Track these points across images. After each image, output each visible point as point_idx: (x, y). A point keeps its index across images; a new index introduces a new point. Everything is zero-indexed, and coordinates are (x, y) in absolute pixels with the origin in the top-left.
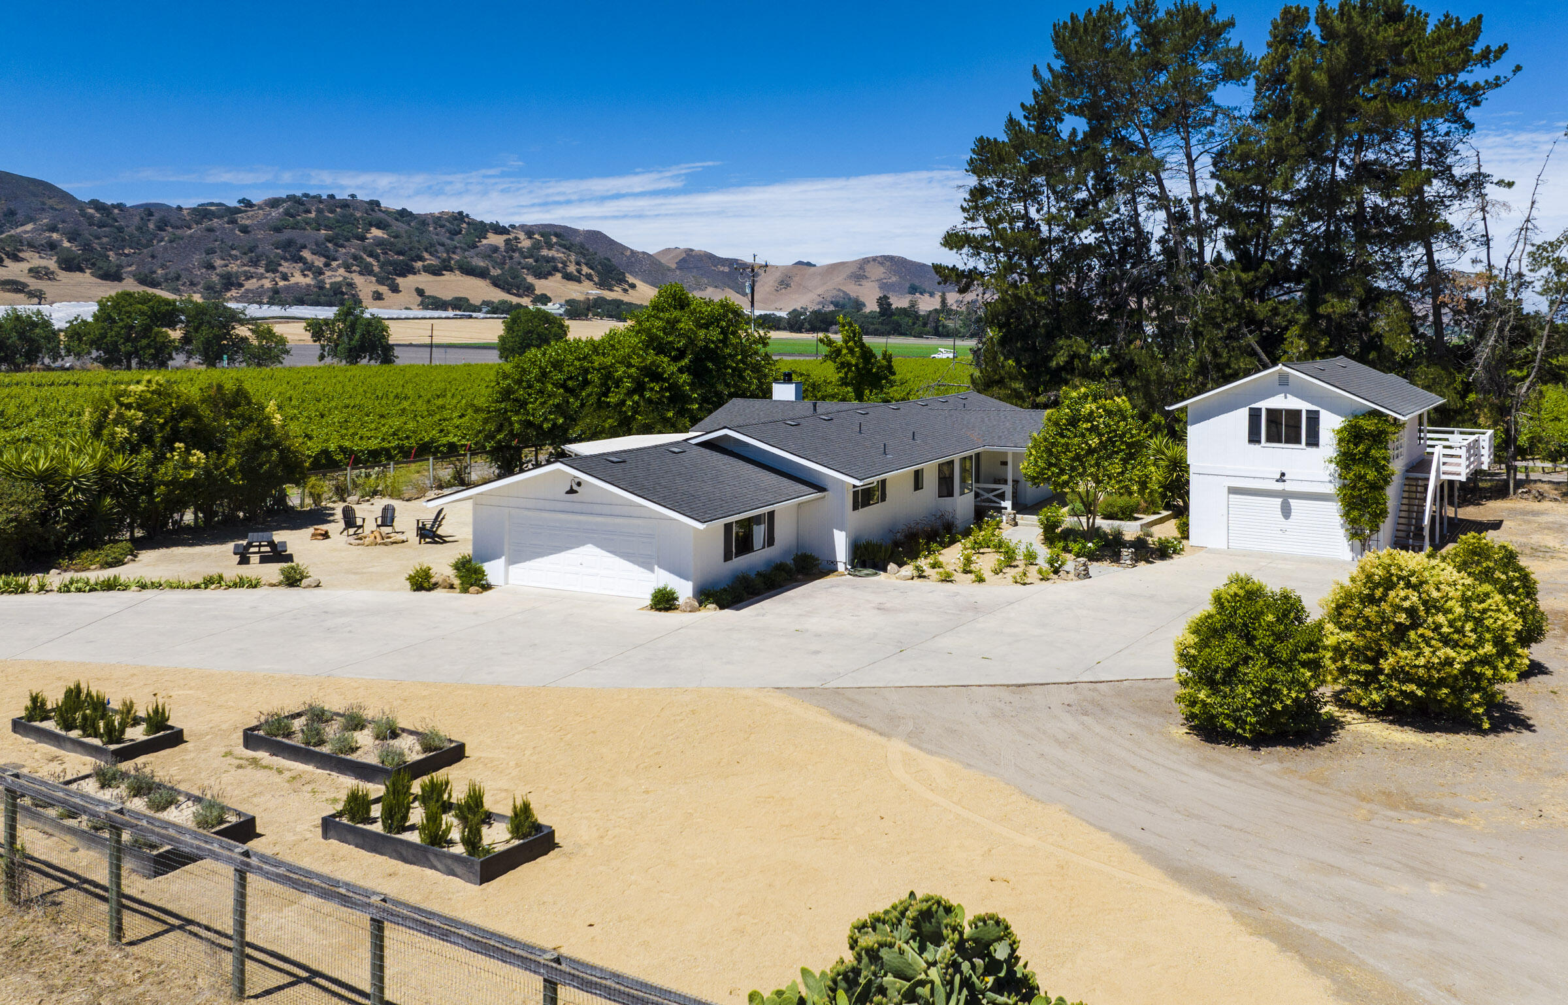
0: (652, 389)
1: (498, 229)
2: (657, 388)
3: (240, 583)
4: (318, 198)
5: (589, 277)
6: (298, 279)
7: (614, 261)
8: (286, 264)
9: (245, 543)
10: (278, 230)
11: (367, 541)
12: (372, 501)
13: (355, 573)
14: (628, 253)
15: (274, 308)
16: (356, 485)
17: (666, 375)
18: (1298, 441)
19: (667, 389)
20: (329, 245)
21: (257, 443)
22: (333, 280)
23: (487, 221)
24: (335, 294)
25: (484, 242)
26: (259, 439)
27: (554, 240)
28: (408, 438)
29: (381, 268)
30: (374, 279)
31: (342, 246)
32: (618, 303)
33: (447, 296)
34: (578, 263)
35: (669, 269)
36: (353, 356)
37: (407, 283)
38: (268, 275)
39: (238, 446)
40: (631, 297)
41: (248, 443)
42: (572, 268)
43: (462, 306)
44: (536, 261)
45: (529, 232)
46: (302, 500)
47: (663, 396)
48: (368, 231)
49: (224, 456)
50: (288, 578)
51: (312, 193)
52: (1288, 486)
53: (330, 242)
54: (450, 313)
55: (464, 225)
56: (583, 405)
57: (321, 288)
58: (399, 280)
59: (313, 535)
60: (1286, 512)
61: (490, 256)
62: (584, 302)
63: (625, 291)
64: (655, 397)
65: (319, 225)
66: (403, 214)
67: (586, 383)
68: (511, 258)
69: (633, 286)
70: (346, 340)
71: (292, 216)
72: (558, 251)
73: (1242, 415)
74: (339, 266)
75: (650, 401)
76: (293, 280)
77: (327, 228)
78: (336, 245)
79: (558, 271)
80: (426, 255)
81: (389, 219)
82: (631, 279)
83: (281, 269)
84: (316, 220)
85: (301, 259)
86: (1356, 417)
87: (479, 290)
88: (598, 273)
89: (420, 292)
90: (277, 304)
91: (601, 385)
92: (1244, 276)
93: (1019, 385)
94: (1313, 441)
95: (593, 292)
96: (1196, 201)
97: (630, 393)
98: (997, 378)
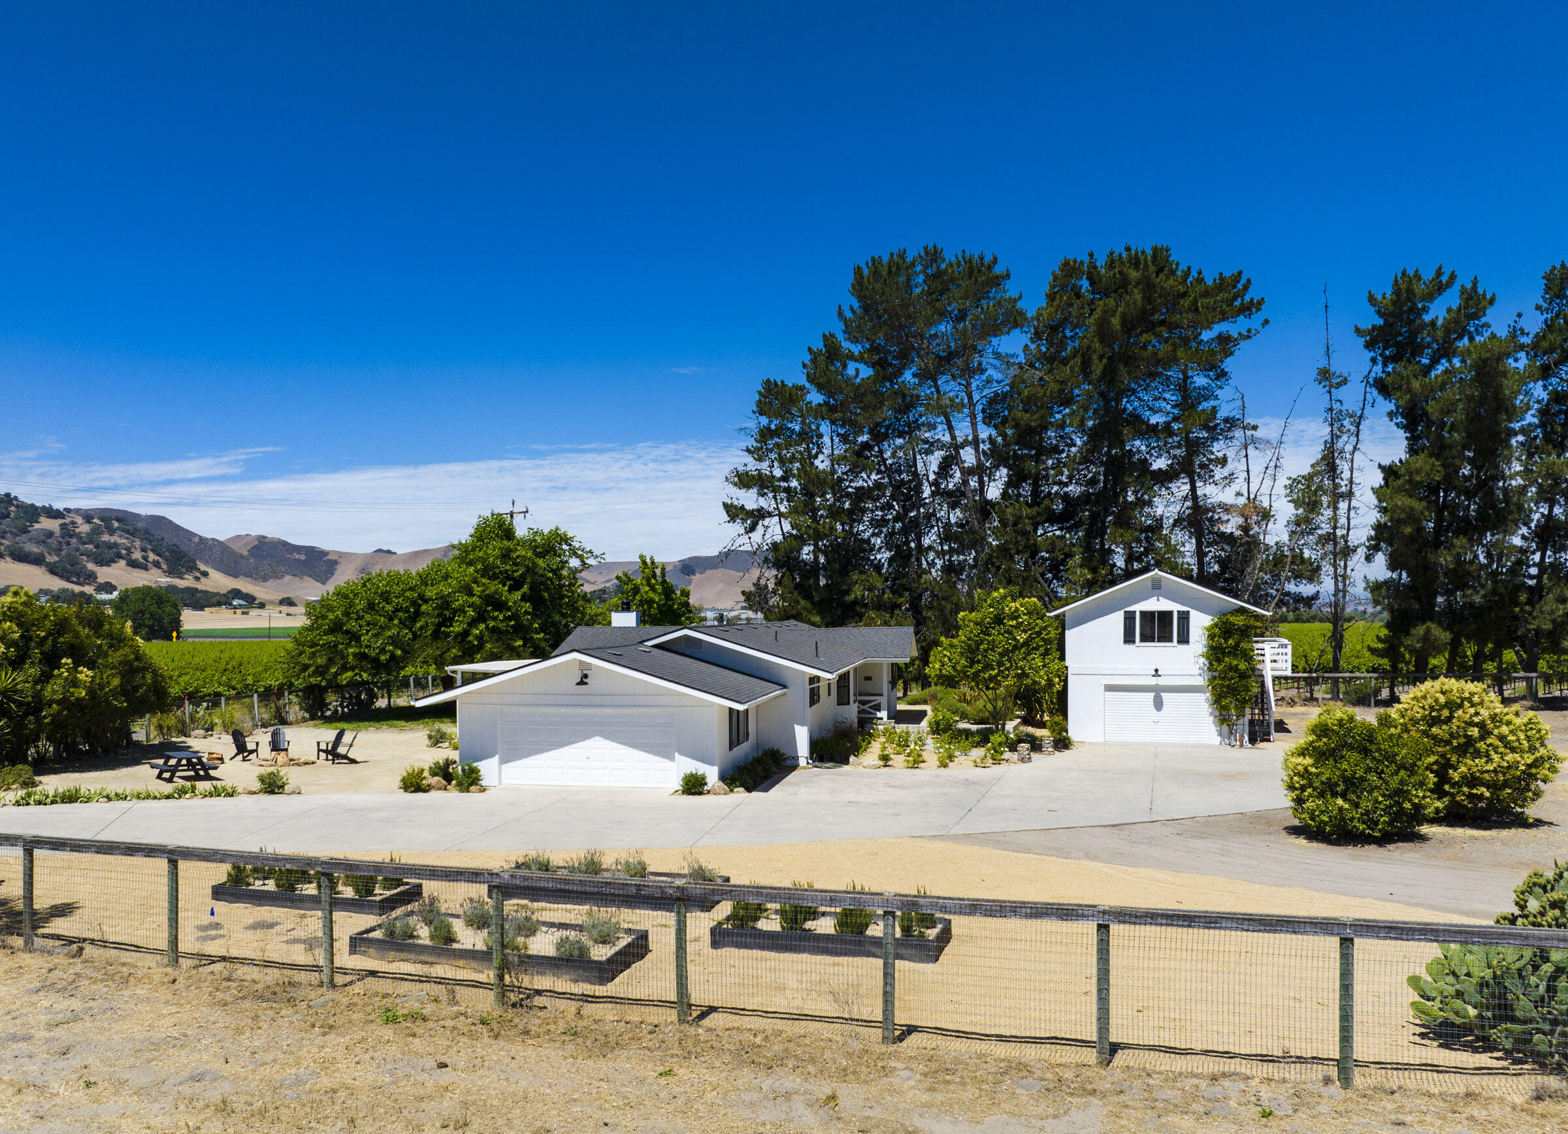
0: (495, 619)
1: (52, 514)
2: (501, 618)
5: (157, 565)
7: (183, 548)
14: (197, 540)
17: (510, 604)
18: (1171, 640)
19: (509, 619)
23: (39, 504)
25: (37, 526)
27: (116, 524)
32: (192, 591)
34: (144, 550)
35: (242, 557)
40: (204, 586)
42: (137, 555)
44: (97, 547)
45: (88, 516)
47: (508, 626)
52: (1161, 681)
55: (13, 508)
56: (417, 637)
60: (1158, 704)
61: (44, 542)
63: (197, 579)
64: (501, 626)
68: (68, 544)
69: (205, 574)
72: (120, 537)
73: (1117, 618)
79: (122, 558)
82: (203, 567)
86: (1224, 615)
87: (34, 578)
88: (166, 560)
91: (439, 615)
92: (1029, 511)
93: (817, 619)
94: (1184, 639)
95: (163, 580)
96: (976, 442)
97: (473, 623)
98: (794, 612)
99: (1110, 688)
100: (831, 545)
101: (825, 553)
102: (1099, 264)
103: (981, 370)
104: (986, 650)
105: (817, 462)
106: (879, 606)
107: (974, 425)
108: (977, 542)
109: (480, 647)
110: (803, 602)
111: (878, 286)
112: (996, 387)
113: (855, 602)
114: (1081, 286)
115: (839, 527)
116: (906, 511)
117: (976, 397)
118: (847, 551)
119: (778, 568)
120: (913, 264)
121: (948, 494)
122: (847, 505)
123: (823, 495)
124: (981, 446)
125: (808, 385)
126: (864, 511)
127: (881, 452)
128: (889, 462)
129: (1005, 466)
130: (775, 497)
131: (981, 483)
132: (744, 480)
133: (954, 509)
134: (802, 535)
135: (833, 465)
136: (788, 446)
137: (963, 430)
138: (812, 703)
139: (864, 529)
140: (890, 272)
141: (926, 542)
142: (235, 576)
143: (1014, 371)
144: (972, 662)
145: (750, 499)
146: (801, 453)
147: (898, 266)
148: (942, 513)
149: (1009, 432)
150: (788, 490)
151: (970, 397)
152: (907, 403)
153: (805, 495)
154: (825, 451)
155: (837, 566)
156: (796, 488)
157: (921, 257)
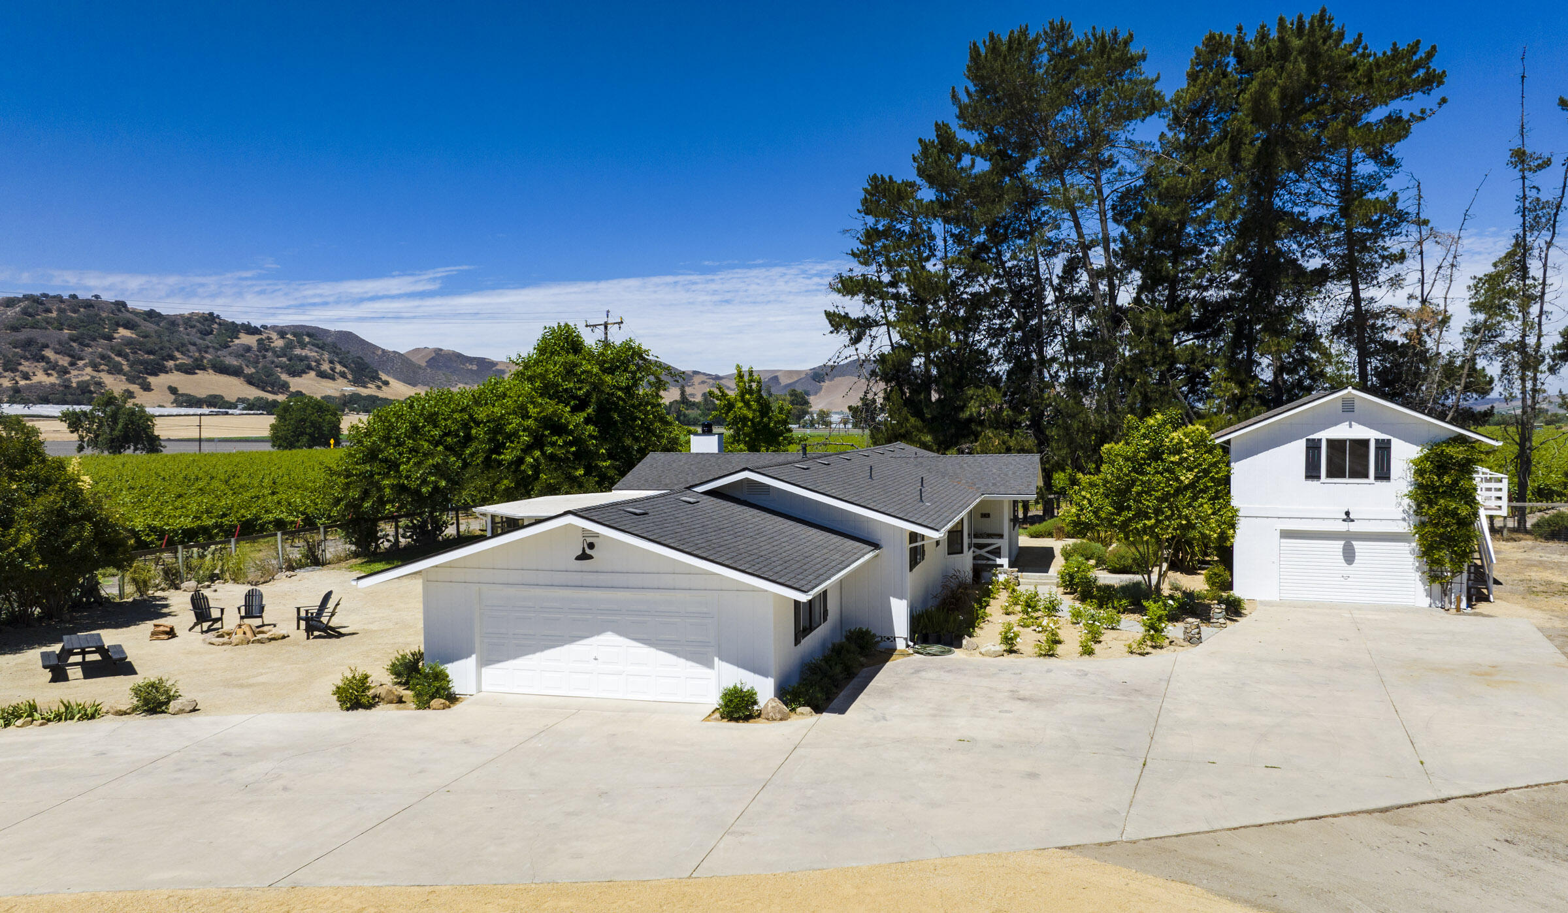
0: (553, 444)
1: (250, 330)
2: (560, 442)
3: (66, 714)
4: (59, 299)
5: (343, 375)
6: (40, 377)
7: (367, 360)
8: (27, 363)
9: (57, 648)
10: (15, 329)
11: (235, 639)
12: (213, 588)
13: (241, 686)
14: (380, 352)
15: (15, 406)
16: (190, 568)
17: (571, 427)
18: (1366, 476)
19: (571, 444)
20: (74, 345)
21: (61, 512)
22: (80, 379)
23: (239, 322)
24: (83, 393)
25: (237, 341)
26: (62, 508)
27: (307, 339)
28: (224, 515)
29: (131, 367)
30: (124, 378)
31: (88, 346)
32: (373, 399)
33: (202, 393)
34: (331, 362)
35: (420, 367)
36: (116, 446)
37: (159, 381)
38: (6, 374)
39: (31, 518)
40: (384, 393)
41: (46, 512)
42: (325, 367)
43: (217, 403)
44: (290, 360)
45: (282, 333)
46: (121, 589)
47: (568, 452)
48: (115, 331)
49: (12, 531)
50: (146, 702)
51: (52, 294)
52: (1353, 527)
53: (74, 341)
54: (206, 410)
55: (216, 326)
56: (466, 465)
57: (67, 387)
58: (151, 379)
59: (153, 634)
60: (1349, 556)
61: (243, 355)
62: (340, 398)
63: (379, 388)
64: (560, 453)
65: (62, 324)
66: (151, 315)
67: (468, 439)
68: (264, 357)
69: (386, 383)
70: (108, 431)
71: (30, 315)
72: (311, 350)
73: (1298, 448)
74: (85, 365)
75: (552, 458)
76: (35, 380)
77: (70, 327)
78: (81, 344)
79: (312, 369)
80: (178, 355)
81: (137, 319)
82: (384, 377)
83: (21, 368)
84: (57, 319)
85: (43, 358)
86: (1438, 445)
87: (233, 388)
88: (352, 370)
89: (173, 390)
90: (19, 403)
91: (490, 440)
92: (1167, 318)
93: (928, 438)
94: (1384, 474)
95: (348, 389)
96: (1106, 242)
97: (528, 449)
98: (903, 431)
99: (1286, 534)
100: (944, 357)
101: (937, 366)
102: (1248, 39)
103: (1111, 163)
104: (1139, 494)
105: (929, 266)
106: (998, 423)
107: (1103, 221)
108: (1108, 353)
109: (536, 477)
110: (912, 420)
111: (997, 65)
112: (1127, 181)
113: (971, 419)
114: (1227, 65)
115: (953, 337)
116: (1027, 320)
117: (1106, 191)
118: (961, 363)
119: (887, 382)
120: (1036, 41)
121: (1075, 299)
122: (962, 312)
123: (935, 303)
124: (1112, 246)
125: (919, 181)
126: (979, 319)
127: (999, 253)
128: (1009, 264)
129: (1137, 269)
130: (883, 305)
131: (1111, 285)
132: (848, 286)
133: (1080, 316)
134: (912, 345)
135: (946, 268)
136: (897, 248)
137: (1091, 226)
138: (914, 563)
139: (980, 339)
140: (1010, 48)
141: (1049, 352)
142: (414, 385)
143: (1148, 162)
144: (1120, 509)
145: (855, 307)
146: (910, 256)
147: (1020, 43)
148: (1067, 321)
149: (1144, 230)
150: (896, 297)
151: (1100, 191)
152: (1030, 199)
153: (916, 302)
154: (937, 253)
155: (951, 380)
156: (905, 294)
157: (1046, 33)
